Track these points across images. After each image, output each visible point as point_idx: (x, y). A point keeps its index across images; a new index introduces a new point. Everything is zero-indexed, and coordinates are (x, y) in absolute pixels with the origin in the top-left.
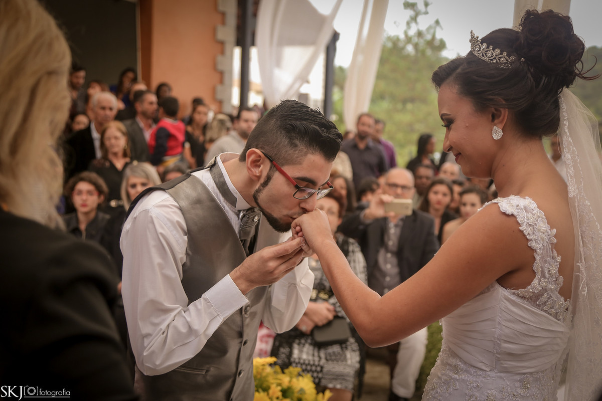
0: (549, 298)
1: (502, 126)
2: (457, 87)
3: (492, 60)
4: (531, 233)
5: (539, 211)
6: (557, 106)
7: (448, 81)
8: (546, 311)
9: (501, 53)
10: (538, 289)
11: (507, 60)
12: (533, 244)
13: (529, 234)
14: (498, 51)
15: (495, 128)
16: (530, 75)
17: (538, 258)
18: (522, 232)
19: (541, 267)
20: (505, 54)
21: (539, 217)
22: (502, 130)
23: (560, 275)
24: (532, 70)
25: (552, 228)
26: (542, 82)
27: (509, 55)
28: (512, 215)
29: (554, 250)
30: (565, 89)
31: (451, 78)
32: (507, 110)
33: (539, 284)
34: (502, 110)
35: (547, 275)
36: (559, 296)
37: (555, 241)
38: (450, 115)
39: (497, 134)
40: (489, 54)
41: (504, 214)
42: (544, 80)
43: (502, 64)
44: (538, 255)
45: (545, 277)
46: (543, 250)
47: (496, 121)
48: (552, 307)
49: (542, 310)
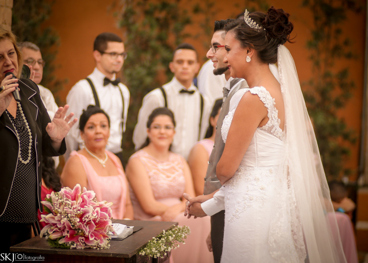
0: (276, 130)
1: (251, 56)
2: (235, 34)
3: (252, 26)
4: (265, 101)
5: (267, 91)
6: (276, 51)
7: (231, 31)
8: (275, 136)
9: (256, 24)
10: (271, 125)
11: (258, 28)
12: (266, 105)
13: (264, 101)
14: (255, 23)
15: (248, 57)
16: (266, 36)
17: (269, 111)
18: (261, 101)
19: (271, 115)
20: (258, 25)
21: (267, 94)
22: (251, 58)
23: (279, 118)
24: (268, 35)
25: (273, 98)
26: (271, 41)
27: (259, 26)
28: (256, 94)
29: (275, 108)
30: (281, 45)
31: (233, 30)
32: (254, 50)
33: (271, 123)
34: (252, 49)
35: (274, 119)
36: (280, 129)
37: (275, 104)
38: (229, 46)
39: (248, 60)
40: (251, 23)
41: (253, 94)
42: (272, 40)
43: (256, 29)
44: (269, 110)
45: (273, 120)
46: (271, 107)
47: (249, 54)
48: (277, 134)
49: (273, 135)
